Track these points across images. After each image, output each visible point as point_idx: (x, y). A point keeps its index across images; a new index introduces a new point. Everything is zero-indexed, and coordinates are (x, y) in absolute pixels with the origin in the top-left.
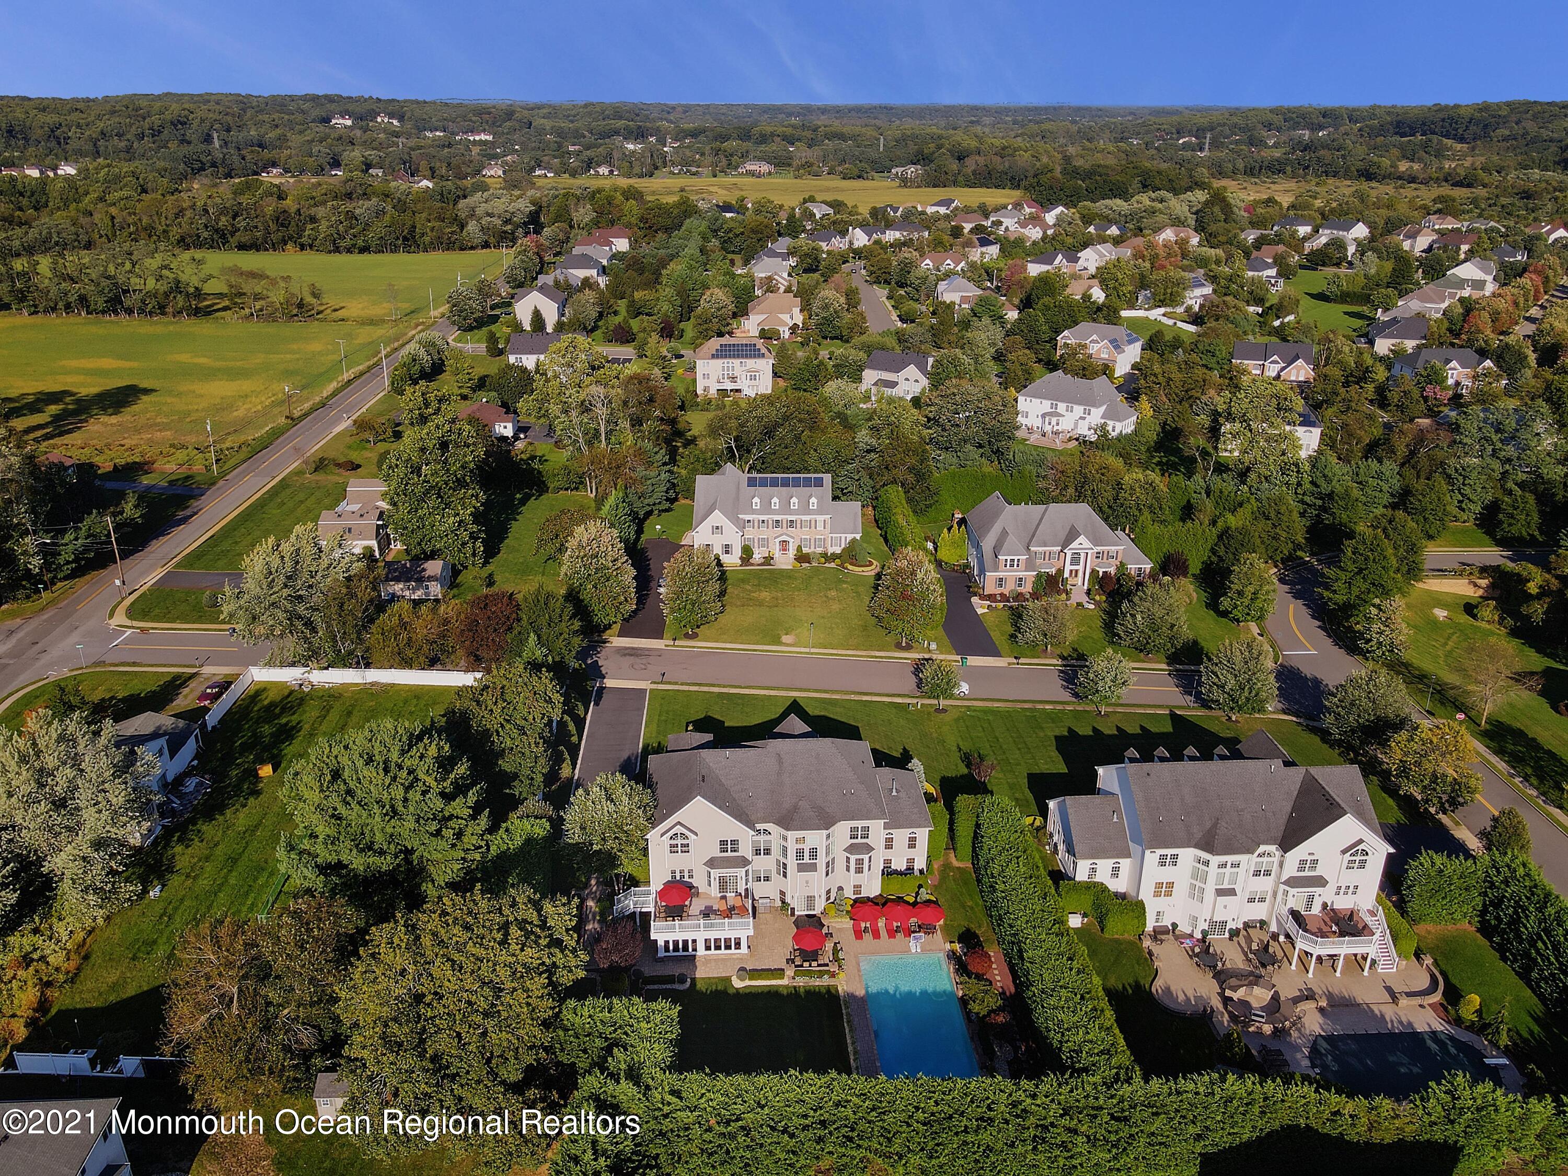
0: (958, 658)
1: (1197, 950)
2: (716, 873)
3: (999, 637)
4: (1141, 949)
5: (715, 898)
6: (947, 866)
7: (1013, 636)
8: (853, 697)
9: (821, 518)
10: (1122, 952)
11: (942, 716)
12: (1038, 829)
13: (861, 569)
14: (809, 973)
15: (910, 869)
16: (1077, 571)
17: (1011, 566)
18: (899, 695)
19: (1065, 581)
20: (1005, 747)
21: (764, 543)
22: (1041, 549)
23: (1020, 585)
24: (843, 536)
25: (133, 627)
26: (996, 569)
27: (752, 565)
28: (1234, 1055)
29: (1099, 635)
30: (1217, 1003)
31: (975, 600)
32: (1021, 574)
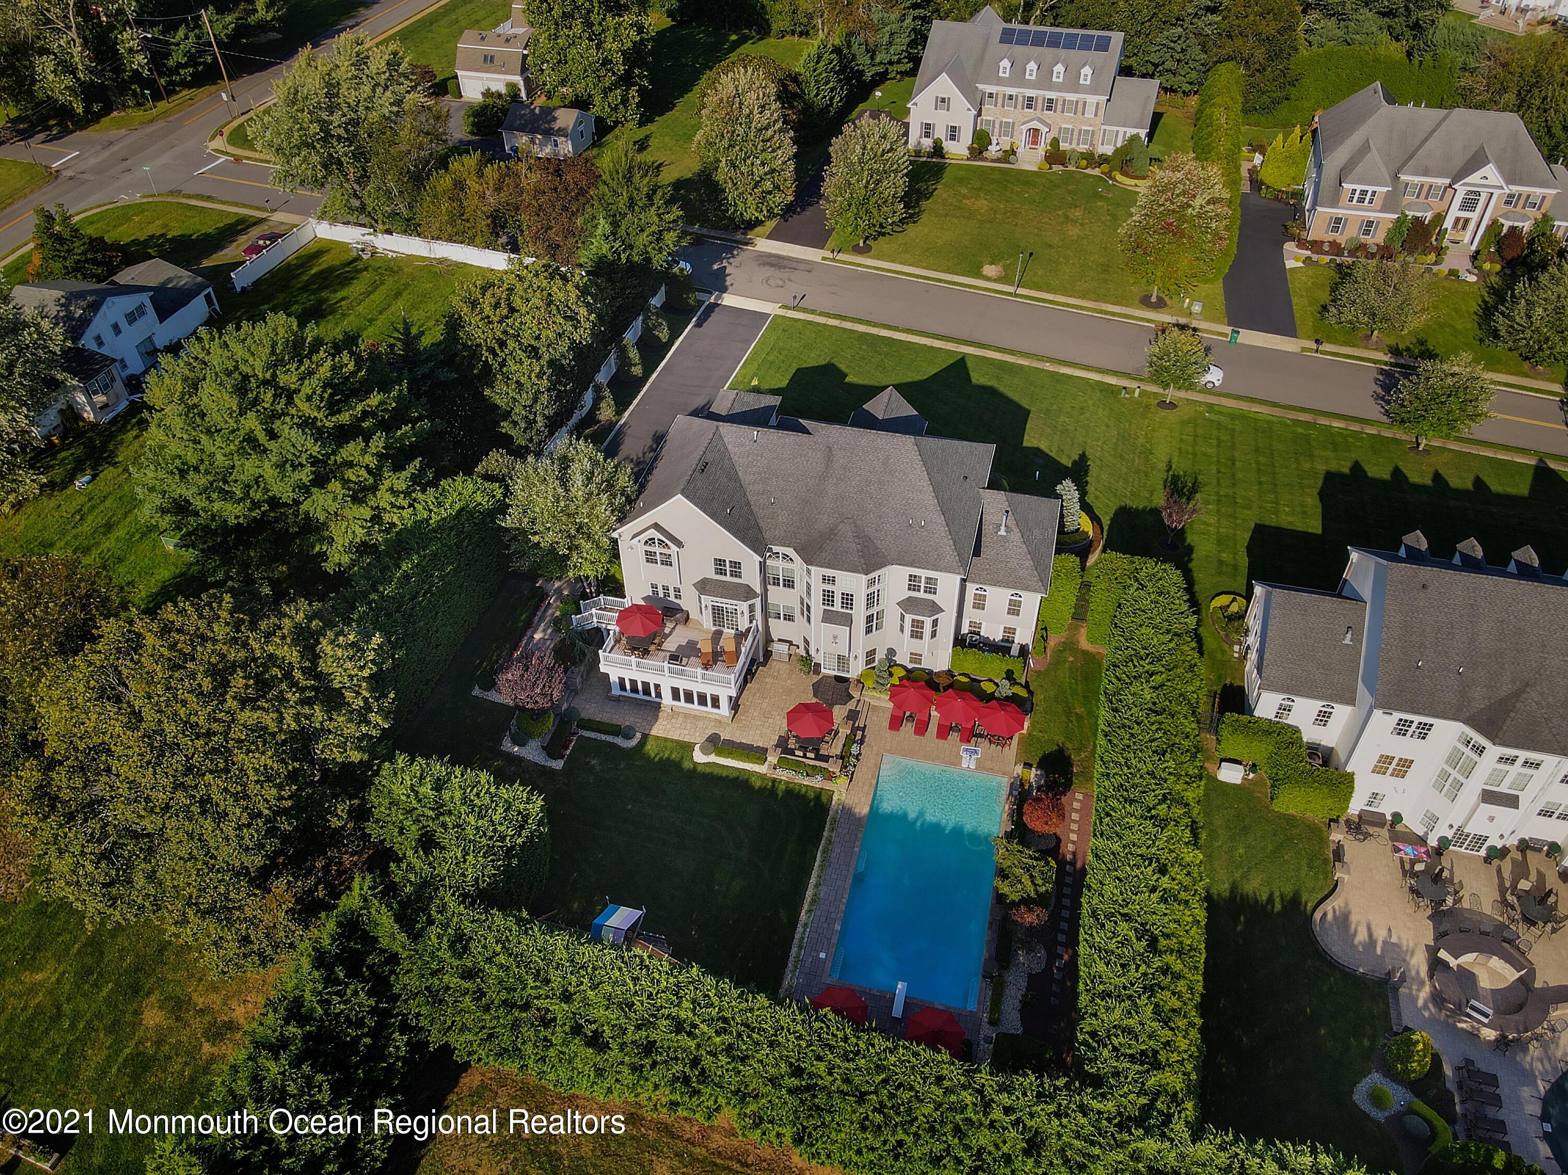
0: (1228, 330)
1: (1419, 867)
2: (707, 600)
3: (1302, 307)
4: (1324, 841)
5: (707, 632)
6: (1070, 645)
7: (1325, 308)
8: (1048, 366)
9: (1092, 99)
10: (1291, 839)
11: (1164, 413)
12: (1231, 618)
13: (1133, 182)
14: (797, 766)
15: (1008, 641)
16: (1467, 221)
17: (1361, 200)
18: (1115, 373)
19: (1442, 233)
20: (1240, 476)
21: (1008, 129)
22: (1417, 179)
23: (1367, 233)
24: (1122, 130)
25: (227, 153)
26: (1334, 203)
27: (986, 159)
28: (1406, 1071)
29: (1468, 325)
30: (1419, 963)
31: (1290, 247)
32: (1372, 215)
